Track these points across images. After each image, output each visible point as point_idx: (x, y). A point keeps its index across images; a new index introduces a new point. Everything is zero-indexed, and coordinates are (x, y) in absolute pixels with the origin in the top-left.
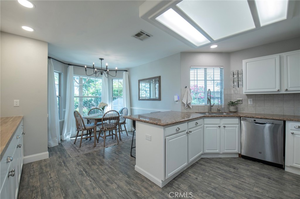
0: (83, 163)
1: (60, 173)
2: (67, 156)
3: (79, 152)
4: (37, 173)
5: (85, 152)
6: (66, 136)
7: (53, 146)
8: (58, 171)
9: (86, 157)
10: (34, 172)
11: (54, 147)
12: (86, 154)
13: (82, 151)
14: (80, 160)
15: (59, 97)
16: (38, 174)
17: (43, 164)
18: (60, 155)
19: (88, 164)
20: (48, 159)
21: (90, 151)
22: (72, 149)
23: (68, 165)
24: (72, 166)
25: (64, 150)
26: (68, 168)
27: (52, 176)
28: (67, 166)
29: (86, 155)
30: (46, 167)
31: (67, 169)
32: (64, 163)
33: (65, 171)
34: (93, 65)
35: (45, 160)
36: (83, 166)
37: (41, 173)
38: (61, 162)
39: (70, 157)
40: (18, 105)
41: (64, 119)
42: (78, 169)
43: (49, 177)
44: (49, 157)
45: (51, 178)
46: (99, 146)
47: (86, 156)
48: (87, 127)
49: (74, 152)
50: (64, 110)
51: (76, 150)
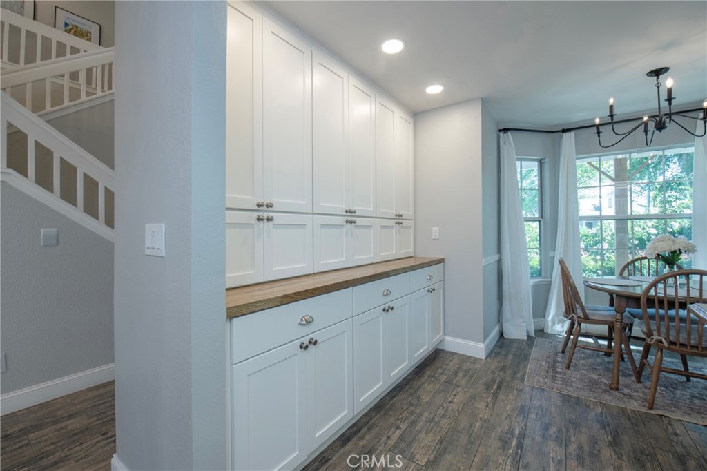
0: (533, 416)
1: (473, 404)
2: (519, 375)
3: (554, 379)
4: (443, 378)
5: (569, 388)
6: (553, 323)
7: (513, 338)
8: (474, 397)
9: (559, 403)
10: (442, 374)
11: (512, 341)
12: (569, 396)
13: (564, 380)
14: (537, 403)
15: (540, 221)
16: (443, 380)
17: (468, 365)
18: (509, 364)
19: (546, 428)
20: (482, 360)
21: (585, 395)
22: (544, 363)
23: (501, 397)
24: (506, 405)
25: (527, 356)
26: (494, 404)
27: (454, 401)
28: (497, 397)
29: (566, 399)
30: (464, 376)
31: (490, 406)
32: (499, 388)
33: (483, 407)
34: (611, 107)
35: (476, 359)
36: (528, 424)
37: (448, 382)
38: (494, 382)
39: (522, 380)
40: (438, 238)
41: (551, 278)
42: (510, 422)
43: (450, 399)
44: (486, 358)
45: (451, 402)
46: (635, 394)
47: (564, 402)
48: (594, 315)
49: (542, 373)
50: (551, 254)
51: (551, 372)
